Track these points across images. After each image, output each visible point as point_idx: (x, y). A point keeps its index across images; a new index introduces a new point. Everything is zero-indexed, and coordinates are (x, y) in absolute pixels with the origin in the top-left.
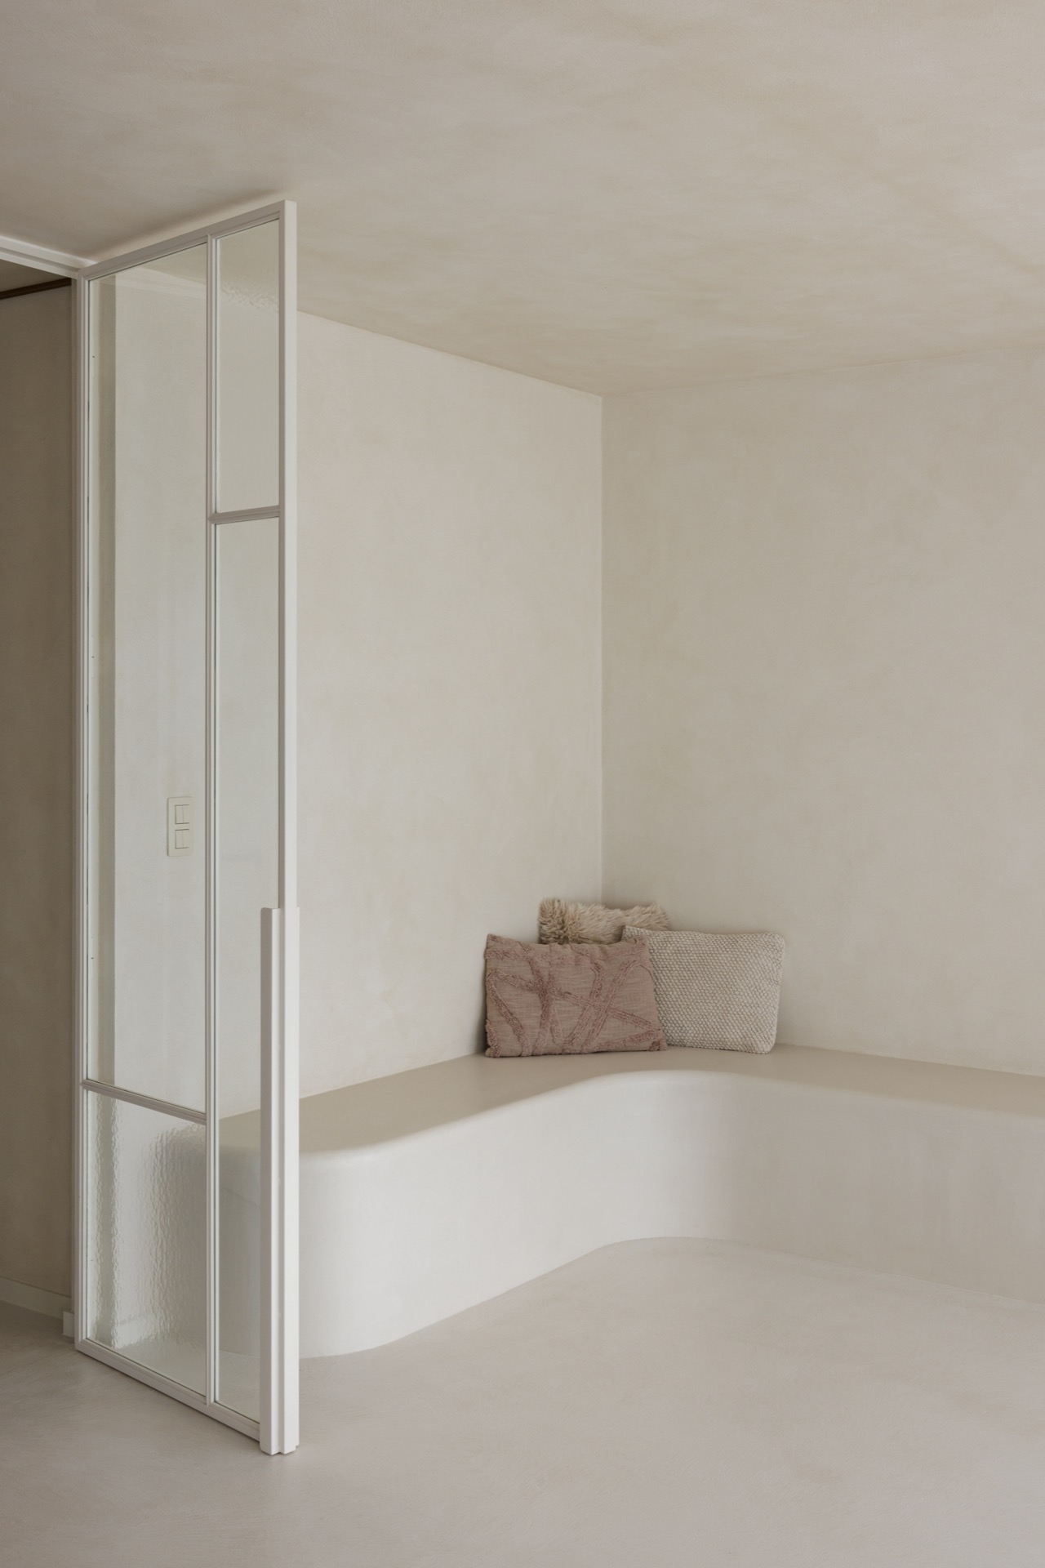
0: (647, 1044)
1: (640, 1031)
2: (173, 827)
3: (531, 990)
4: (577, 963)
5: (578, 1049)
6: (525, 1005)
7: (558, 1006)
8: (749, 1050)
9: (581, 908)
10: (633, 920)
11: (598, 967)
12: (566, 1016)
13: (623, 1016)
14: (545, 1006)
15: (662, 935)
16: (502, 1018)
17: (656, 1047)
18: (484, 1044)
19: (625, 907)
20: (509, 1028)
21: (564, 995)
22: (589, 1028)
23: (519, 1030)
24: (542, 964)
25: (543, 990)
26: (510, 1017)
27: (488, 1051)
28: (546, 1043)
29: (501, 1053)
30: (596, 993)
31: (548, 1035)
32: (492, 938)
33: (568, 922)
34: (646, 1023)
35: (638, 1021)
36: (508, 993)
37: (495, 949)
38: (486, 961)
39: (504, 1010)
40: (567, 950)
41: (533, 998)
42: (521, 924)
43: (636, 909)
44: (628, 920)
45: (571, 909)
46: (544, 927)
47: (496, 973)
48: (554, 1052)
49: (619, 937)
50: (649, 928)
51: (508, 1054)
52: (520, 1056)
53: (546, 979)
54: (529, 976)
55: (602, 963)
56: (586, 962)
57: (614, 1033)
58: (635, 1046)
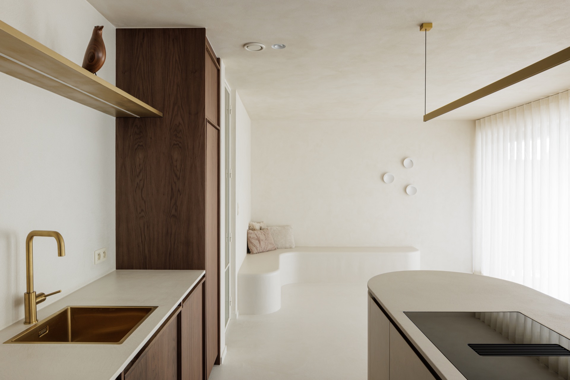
0: (274, 249)
3: (257, 240)
4: (262, 234)
5: (265, 251)
7: (262, 243)
8: (291, 248)
9: (254, 223)
11: (265, 235)
13: (270, 244)
14: (260, 243)
16: (253, 246)
18: (249, 251)
19: (260, 223)
21: (262, 240)
22: (267, 246)
23: (256, 248)
24: (257, 235)
26: (255, 246)
27: (251, 253)
28: (261, 251)
29: (254, 253)
31: (261, 248)
33: (252, 226)
34: (274, 245)
35: (272, 245)
36: (253, 241)
37: (249, 232)
40: (256, 232)
41: (258, 241)
43: (261, 223)
44: (261, 225)
46: (250, 228)
47: (250, 237)
49: (261, 229)
50: (266, 227)
52: (257, 253)
53: (259, 237)
54: (256, 237)
55: (265, 234)
57: (270, 247)
58: (273, 249)
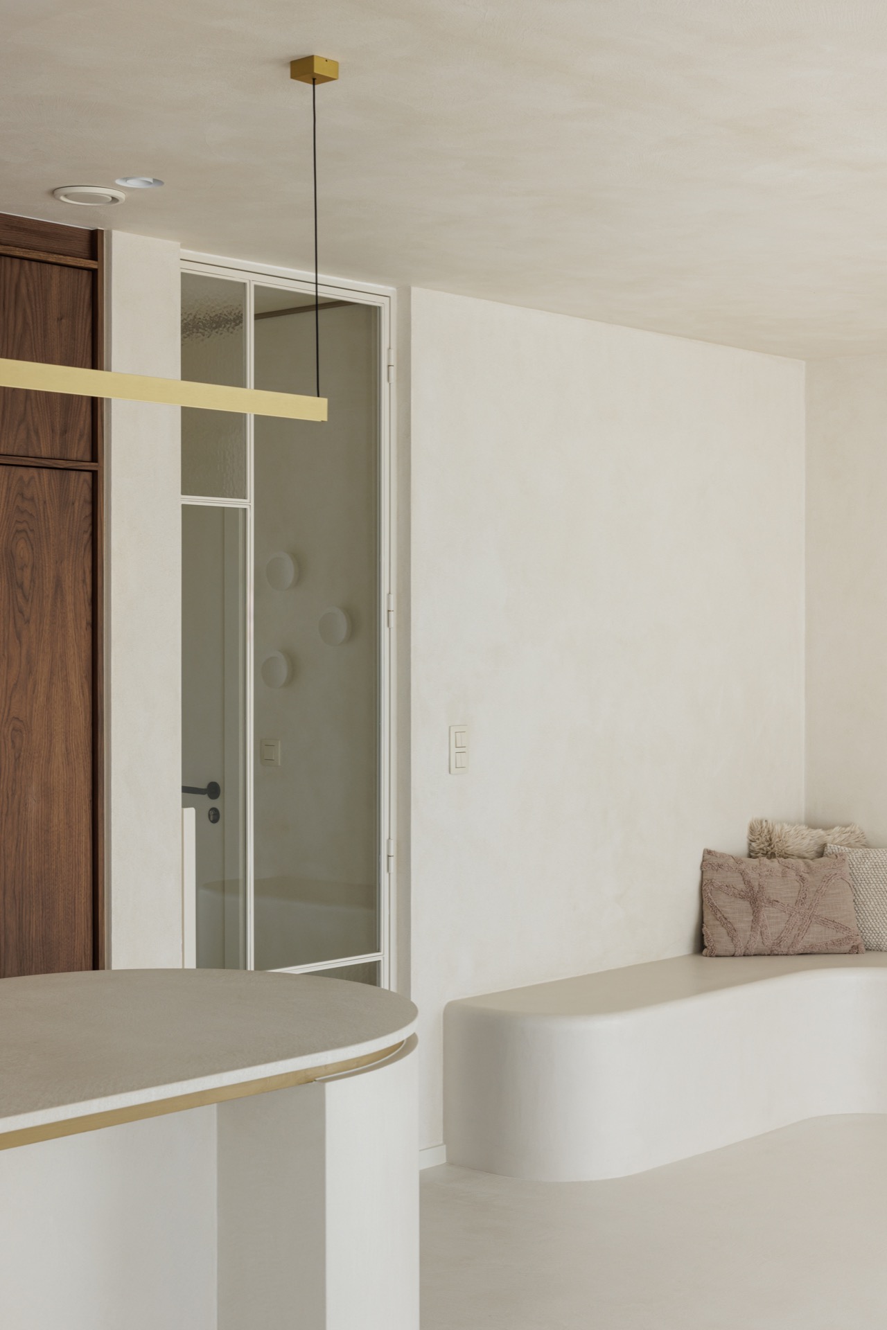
0: (847, 948)
1: (840, 935)
2: (454, 750)
3: (743, 898)
4: (784, 875)
5: (785, 950)
6: (738, 912)
7: (767, 913)
9: (786, 827)
10: (834, 840)
12: (774, 922)
13: (825, 922)
14: (756, 912)
15: (861, 852)
16: (718, 923)
17: (855, 950)
18: (701, 945)
19: (825, 828)
20: (723, 931)
21: (772, 902)
22: (795, 932)
23: (732, 933)
24: (752, 875)
25: (754, 898)
26: (724, 921)
27: (705, 951)
28: (756, 944)
29: (716, 952)
30: (800, 901)
31: (758, 937)
32: (708, 852)
33: (775, 840)
34: (846, 928)
35: (839, 927)
36: (722, 901)
37: (711, 862)
38: (702, 872)
39: (719, 915)
40: (775, 864)
41: (745, 905)
42: (734, 842)
43: (837, 829)
44: (829, 839)
45: (778, 828)
46: (753, 844)
47: (711, 883)
48: (763, 953)
49: (821, 854)
50: (849, 845)
51: (722, 953)
52: (733, 956)
53: (756, 889)
54: (741, 886)
55: (806, 876)
56: (792, 874)
57: (816, 935)
58: (837, 949)
